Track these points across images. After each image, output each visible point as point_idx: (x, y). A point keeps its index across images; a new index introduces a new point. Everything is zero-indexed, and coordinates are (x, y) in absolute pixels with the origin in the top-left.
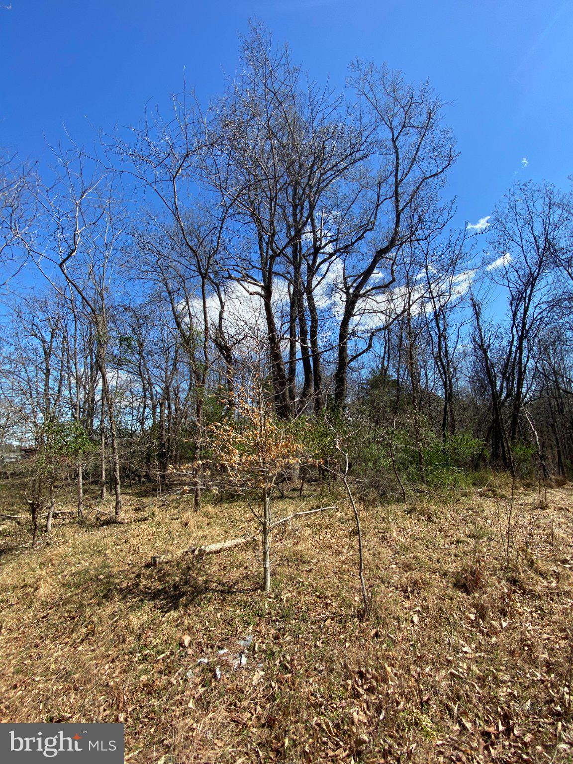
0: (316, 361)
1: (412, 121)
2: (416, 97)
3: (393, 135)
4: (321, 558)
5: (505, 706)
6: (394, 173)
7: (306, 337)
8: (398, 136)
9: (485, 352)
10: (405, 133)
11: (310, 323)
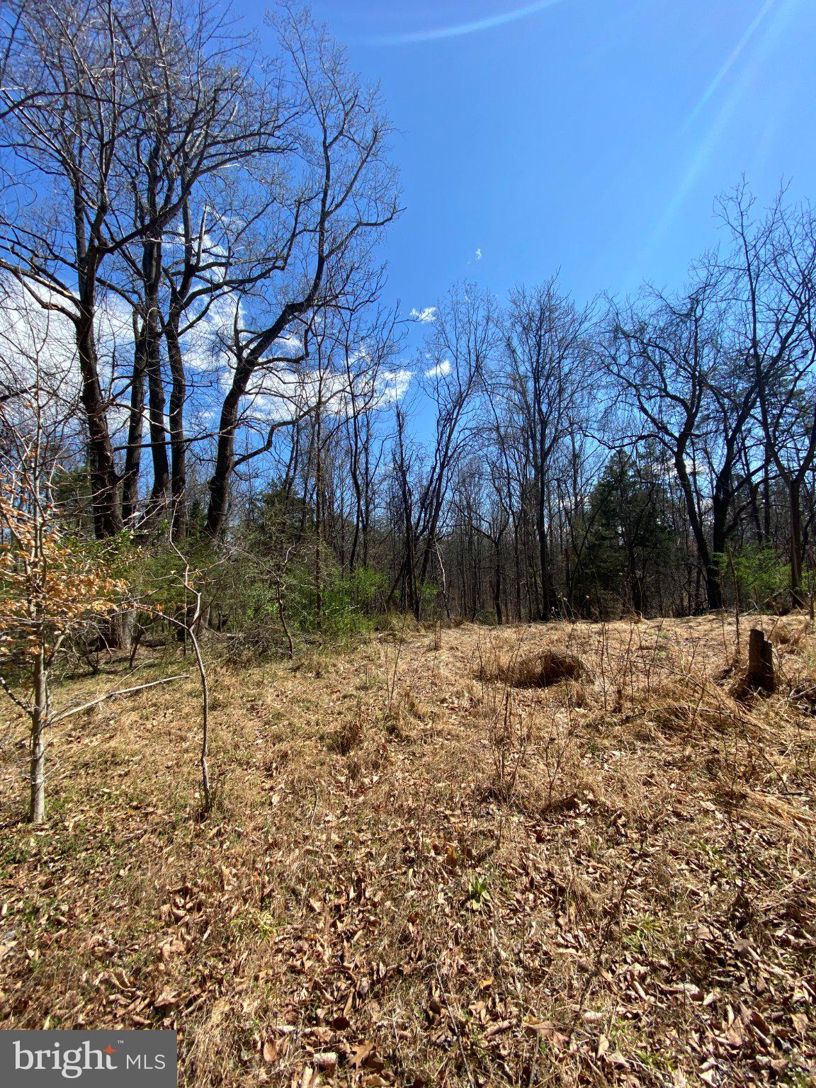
0: (178, 454)
1: (352, 130)
2: (361, 99)
3: (325, 138)
4: (148, 751)
5: (360, 870)
6: (322, 196)
7: (162, 410)
8: (331, 144)
9: (404, 475)
10: (341, 144)
11: (170, 388)
